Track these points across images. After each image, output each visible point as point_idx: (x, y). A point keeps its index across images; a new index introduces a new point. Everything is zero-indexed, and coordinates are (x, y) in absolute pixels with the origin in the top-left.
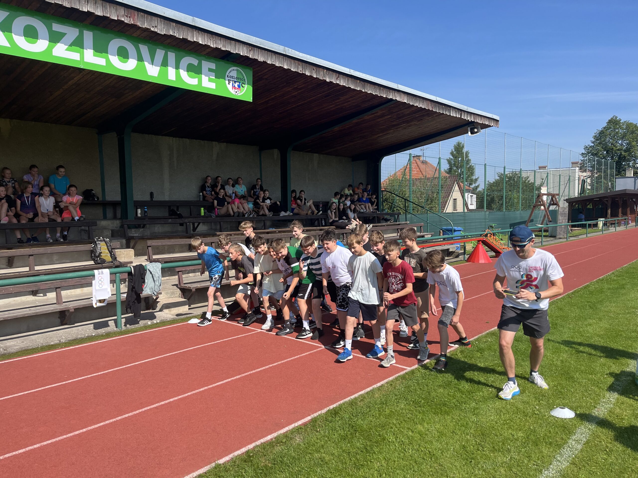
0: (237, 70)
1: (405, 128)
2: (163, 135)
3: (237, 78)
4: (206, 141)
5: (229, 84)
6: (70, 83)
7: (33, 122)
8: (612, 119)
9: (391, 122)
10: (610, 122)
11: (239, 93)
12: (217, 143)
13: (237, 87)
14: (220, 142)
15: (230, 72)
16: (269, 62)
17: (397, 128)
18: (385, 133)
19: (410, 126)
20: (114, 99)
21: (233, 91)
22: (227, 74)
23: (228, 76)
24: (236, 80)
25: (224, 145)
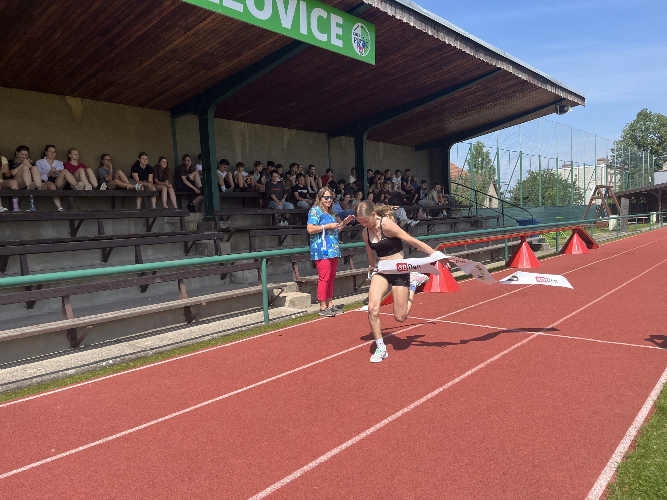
0: (362, 27)
1: (490, 108)
2: (234, 120)
3: (362, 36)
4: (277, 127)
5: (355, 42)
6: (167, 48)
7: (106, 103)
8: (642, 111)
9: (480, 100)
10: (640, 114)
11: (364, 54)
12: (287, 129)
13: (362, 47)
14: (291, 129)
15: (355, 29)
16: (397, 17)
17: (480, 109)
18: (465, 115)
19: (494, 106)
20: (204, 72)
21: (358, 51)
22: (353, 31)
23: (353, 34)
24: (360, 38)
25: (294, 132)
